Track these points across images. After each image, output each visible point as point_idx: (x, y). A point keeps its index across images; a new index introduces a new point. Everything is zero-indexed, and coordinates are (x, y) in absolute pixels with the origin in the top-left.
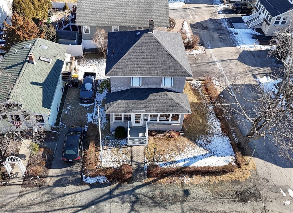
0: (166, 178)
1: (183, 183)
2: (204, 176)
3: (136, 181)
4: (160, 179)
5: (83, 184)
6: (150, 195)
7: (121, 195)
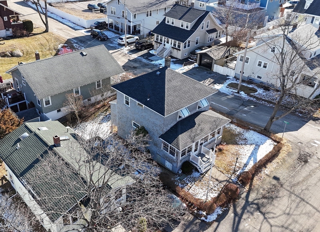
0: (255, 179)
1: (267, 174)
2: (271, 162)
3: (241, 195)
4: (252, 182)
5: (210, 224)
6: (260, 196)
7: (244, 211)
